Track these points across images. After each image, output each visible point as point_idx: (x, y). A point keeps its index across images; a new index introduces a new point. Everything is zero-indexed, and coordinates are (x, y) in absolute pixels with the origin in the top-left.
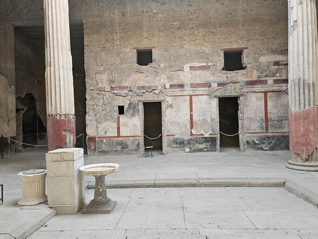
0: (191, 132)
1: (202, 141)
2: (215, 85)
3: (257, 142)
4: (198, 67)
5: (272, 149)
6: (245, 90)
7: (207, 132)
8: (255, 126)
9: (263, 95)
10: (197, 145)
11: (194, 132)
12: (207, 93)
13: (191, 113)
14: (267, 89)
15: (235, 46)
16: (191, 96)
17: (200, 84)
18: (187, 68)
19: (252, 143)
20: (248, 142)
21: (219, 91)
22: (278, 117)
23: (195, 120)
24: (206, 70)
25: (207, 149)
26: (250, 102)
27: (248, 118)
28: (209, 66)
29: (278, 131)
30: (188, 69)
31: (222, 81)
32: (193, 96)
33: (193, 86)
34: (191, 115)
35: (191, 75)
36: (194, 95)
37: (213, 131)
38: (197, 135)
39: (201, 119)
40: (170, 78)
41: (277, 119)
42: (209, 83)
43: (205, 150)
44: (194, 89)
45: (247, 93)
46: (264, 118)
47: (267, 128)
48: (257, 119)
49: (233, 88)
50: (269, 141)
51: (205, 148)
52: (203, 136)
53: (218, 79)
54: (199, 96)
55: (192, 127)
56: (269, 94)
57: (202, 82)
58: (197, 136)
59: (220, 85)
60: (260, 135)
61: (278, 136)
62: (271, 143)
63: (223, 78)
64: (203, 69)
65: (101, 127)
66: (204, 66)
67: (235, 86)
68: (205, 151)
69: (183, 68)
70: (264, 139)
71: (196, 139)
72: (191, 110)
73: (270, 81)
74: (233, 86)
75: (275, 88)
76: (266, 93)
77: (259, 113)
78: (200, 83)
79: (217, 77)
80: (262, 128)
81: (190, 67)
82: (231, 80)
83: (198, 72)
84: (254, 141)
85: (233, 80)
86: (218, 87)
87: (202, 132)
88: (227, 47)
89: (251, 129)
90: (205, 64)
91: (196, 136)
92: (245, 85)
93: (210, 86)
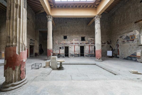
1: (77, 55)
2: (79, 44)
5: (90, 57)
6: (85, 45)
7: (78, 53)
8: (87, 52)
11: (75, 53)
15: (83, 36)
16: (75, 46)
18: (74, 40)
20: (86, 55)
26: (86, 47)
28: (78, 40)
33: (75, 44)
39: (77, 50)
40: (70, 42)
41: (92, 51)
43: (77, 57)
46: (89, 51)
47: (90, 53)
49: (83, 44)
50: (90, 55)
53: (80, 43)
55: (75, 52)
60: (88, 54)
61: (92, 54)
65: (56, 51)
72: (75, 49)
73: (90, 43)
75: (91, 45)
76: (89, 46)
77: (88, 49)
83: (76, 41)
88: (82, 36)
93: (78, 44)
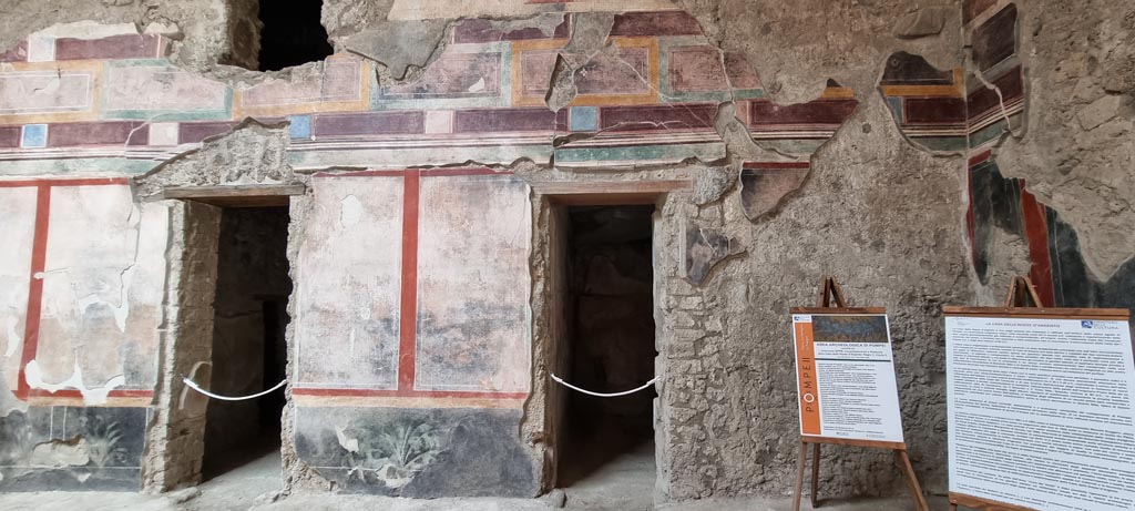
0: (22, 376)
1: (71, 427)
2: (165, 136)
3: (351, 445)
4: (96, 42)
5: (425, 486)
6: (311, 161)
7: (102, 381)
8: (350, 358)
9: (397, 187)
10: (45, 449)
11: (36, 376)
12: (123, 175)
13: (38, 276)
14: (419, 158)
16: (44, 187)
17: (94, 124)
18: (40, 47)
19: (321, 451)
20: (302, 446)
21: (188, 164)
22: (470, 306)
23: (53, 312)
24: (133, 60)
25: (94, 471)
26: (329, 224)
27: (314, 308)
28: (151, 39)
29: (462, 388)
30: (49, 53)
31: (203, 115)
32: (54, 189)
33: (65, 134)
34: (36, 287)
35: (57, 83)
36: (59, 183)
37: (133, 374)
38: (46, 393)
39: (83, 306)
41: (463, 319)
42: (137, 124)
43: (83, 478)
44: (66, 151)
45: (321, 174)
46: (396, 314)
47: (407, 371)
48: (357, 319)
49: (259, 152)
50: (416, 442)
51: (82, 470)
52: (76, 403)
54: (84, 189)
55: (29, 352)
56: (427, 185)
57: (102, 118)
58: (50, 399)
59: (189, 131)
60: (369, 403)
61: (464, 418)
62: (424, 450)
63: (211, 96)
64: (121, 54)
66: (126, 36)
67: (267, 143)
68: (78, 486)
69: (24, 45)
70: (391, 429)
71: (40, 415)
72: (38, 262)
74: (260, 139)
75: (462, 156)
76: (411, 178)
77: (372, 282)
78: (94, 119)
79: (181, 91)
80: (380, 367)
81: (60, 43)
82: (250, 110)
83: (89, 70)
84: (335, 439)
85: (257, 111)
86: (180, 143)
87: (75, 382)
89: (327, 369)
90: (130, 29)
91: (42, 399)
92: (314, 138)
93: (141, 137)
